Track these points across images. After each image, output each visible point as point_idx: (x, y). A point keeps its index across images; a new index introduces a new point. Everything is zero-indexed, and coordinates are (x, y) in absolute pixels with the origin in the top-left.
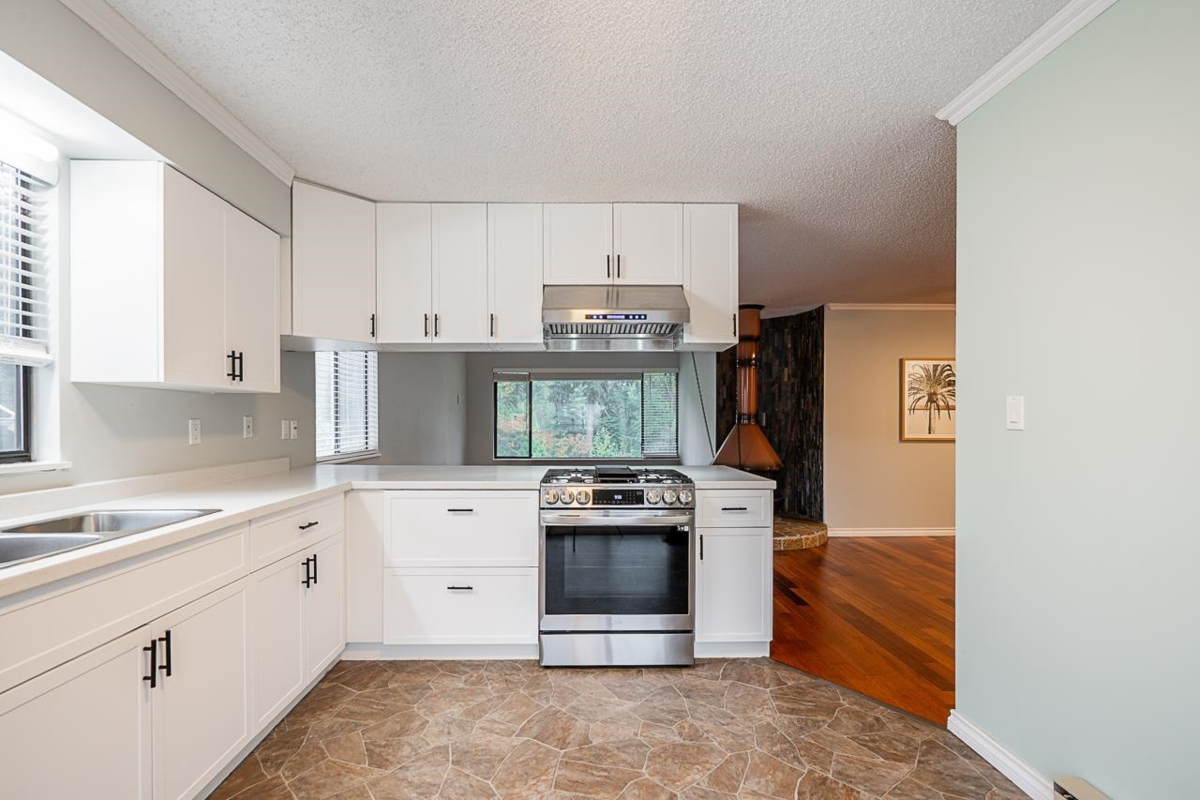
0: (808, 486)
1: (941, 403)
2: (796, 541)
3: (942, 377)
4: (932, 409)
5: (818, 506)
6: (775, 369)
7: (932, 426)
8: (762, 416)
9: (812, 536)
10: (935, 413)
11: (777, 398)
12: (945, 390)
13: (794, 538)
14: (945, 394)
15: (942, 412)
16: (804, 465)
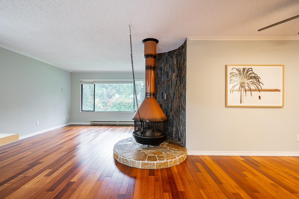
0: (181, 128)
1: (247, 88)
2: (164, 163)
3: (248, 74)
4: (242, 91)
5: (184, 138)
6: (170, 74)
7: (242, 99)
8: (165, 95)
9: (174, 159)
10: (243, 93)
11: (170, 87)
12: (249, 81)
13: (163, 162)
14: (249, 83)
15: (247, 92)
16: (180, 117)
